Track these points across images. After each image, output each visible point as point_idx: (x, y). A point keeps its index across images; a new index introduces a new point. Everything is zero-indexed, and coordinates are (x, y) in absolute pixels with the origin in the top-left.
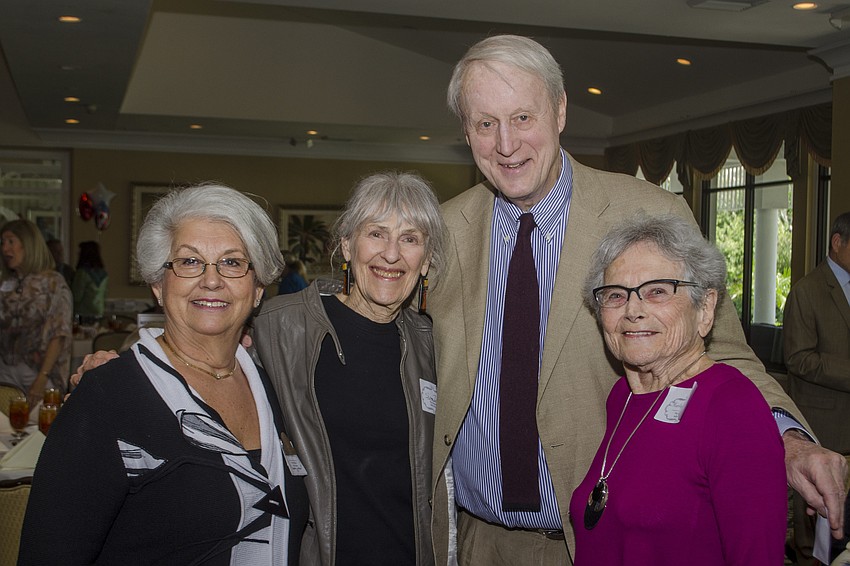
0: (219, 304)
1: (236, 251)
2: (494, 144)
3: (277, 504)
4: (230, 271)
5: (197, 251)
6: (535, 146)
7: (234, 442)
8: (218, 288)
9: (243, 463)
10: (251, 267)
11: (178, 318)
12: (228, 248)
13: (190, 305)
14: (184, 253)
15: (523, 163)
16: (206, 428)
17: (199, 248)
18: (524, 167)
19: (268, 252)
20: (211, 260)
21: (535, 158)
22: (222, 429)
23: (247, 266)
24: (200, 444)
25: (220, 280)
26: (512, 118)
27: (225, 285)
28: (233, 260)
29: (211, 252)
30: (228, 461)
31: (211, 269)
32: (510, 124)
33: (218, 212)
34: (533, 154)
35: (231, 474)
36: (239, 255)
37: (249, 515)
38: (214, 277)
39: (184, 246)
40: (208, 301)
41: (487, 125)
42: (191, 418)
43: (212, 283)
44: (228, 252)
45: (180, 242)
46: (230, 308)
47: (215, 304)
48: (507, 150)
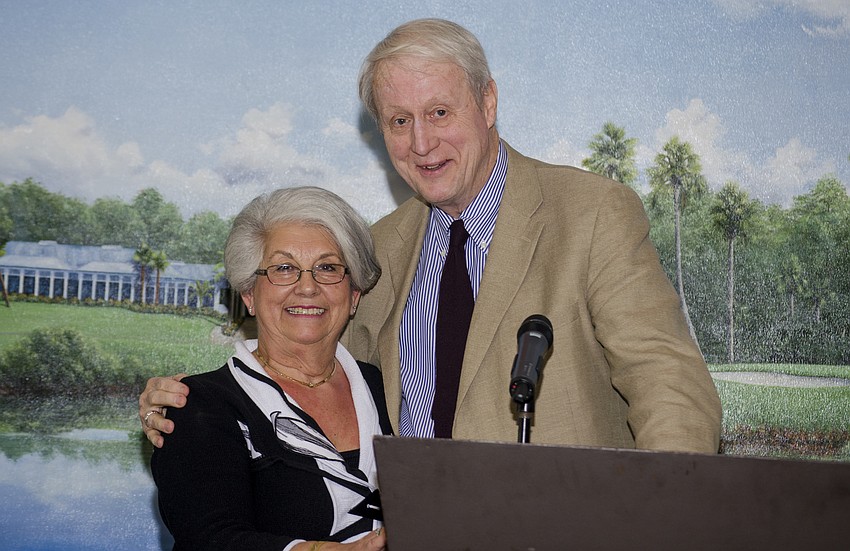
0: (315, 311)
1: (332, 255)
2: (409, 143)
3: (376, 508)
4: (326, 276)
5: (292, 257)
6: (456, 143)
7: (329, 448)
8: (314, 295)
9: (338, 469)
10: (347, 271)
11: (272, 327)
12: (322, 253)
13: (284, 312)
14: (279, 260)
15: (442, 164)
16: (301, 433)
17: (294, 254)
18: (444, 168)
19: (363, 254)
20: (305, 266)
21: (458, 160)
22: (317, 435)
23: (343, 270)
24: (293, 448)
25: (316, 286)
26: (427, 113)
27: (321, 291)
28: (330, 265)
29: (306, 257)
30: (322, 465)
31: (306, 276)
32: (425, 120)
33: (312, 215)
34: (454, 154)
35: (325, 479)
36: (334, 260)
37: (343, 520)
38: (310, 283)
39: (278, 252)
40: (303, 307)
41: (401, 122)
42: (285, 423)
43: (308, 289)
44: (323, 257)
45: (273, 248)
46: (327, 315)
47: (311, 311)
48: (422, 149)
